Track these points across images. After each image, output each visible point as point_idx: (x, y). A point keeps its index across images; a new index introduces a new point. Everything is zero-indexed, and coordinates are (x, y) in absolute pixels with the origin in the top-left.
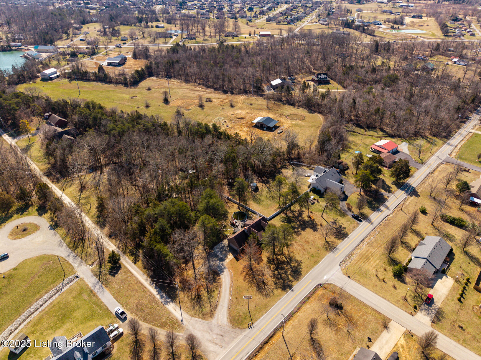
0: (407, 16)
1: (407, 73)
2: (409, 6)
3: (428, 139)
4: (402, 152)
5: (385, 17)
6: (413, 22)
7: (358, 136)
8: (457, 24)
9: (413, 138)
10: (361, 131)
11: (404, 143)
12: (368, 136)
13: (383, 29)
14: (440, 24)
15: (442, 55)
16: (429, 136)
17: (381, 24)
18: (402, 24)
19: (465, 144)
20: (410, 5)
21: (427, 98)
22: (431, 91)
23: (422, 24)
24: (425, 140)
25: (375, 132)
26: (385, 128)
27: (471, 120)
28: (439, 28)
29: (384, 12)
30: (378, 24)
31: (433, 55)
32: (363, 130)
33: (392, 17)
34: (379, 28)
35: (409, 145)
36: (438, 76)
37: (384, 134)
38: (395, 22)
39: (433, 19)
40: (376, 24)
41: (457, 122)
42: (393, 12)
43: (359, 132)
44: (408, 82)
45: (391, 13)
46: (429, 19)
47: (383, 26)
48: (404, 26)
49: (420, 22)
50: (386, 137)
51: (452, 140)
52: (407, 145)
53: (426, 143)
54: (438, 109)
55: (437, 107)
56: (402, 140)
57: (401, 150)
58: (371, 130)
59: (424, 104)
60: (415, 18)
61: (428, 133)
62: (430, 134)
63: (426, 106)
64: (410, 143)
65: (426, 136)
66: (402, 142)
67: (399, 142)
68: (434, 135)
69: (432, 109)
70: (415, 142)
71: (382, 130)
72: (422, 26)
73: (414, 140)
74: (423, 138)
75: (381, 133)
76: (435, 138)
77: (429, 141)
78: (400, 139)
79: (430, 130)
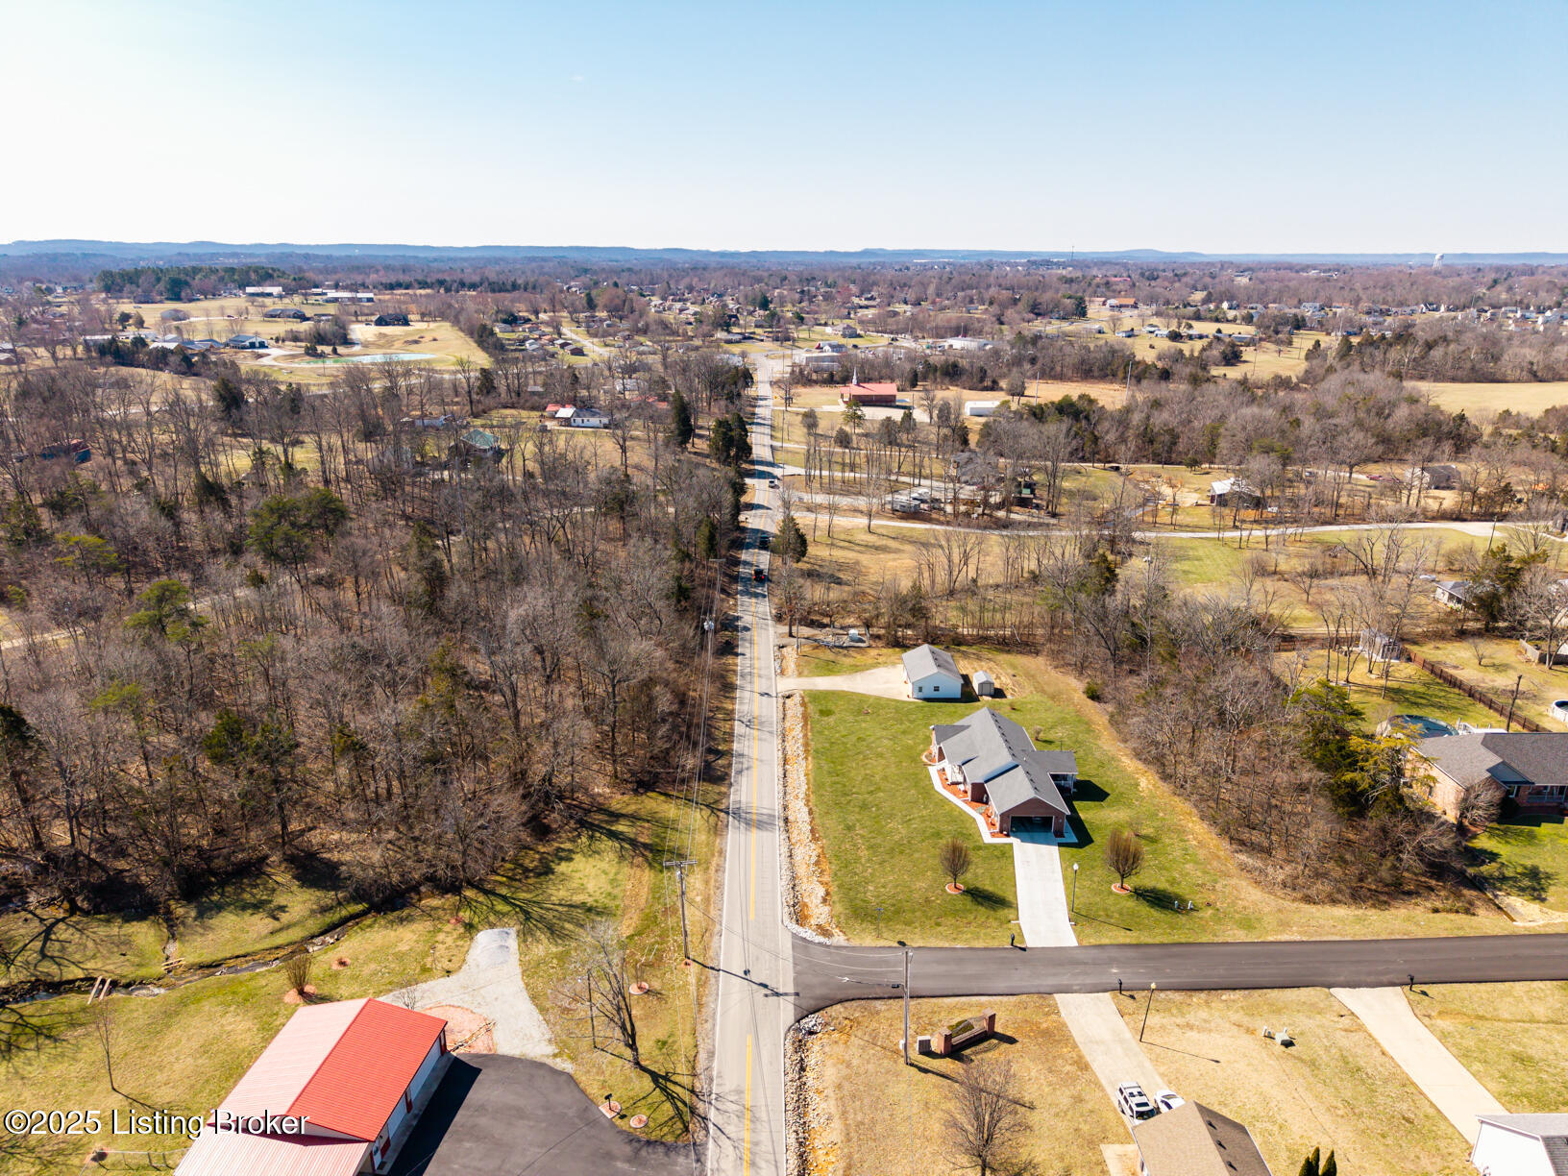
0: (358, 321)
1: (389, 483)
2: (360, 300)
3: (621, 827)
4: (494, 1059)
5: (281, 327)
6: (382, 335)
7: (97, 1016)
8: (521, 332)
9: (531, 861)
10: (124, 945)
11: (485, 938)
12: (197, 982)
13: (275, 359)
14: (470, 333)
15: (513, 407)
16: (620, 801)
17: (262, 345)
18: (347, 342)
19: (816, 787)
20: (360, 295)
21: (519, 577)
22: (527, 540)
23: (416, 338)
24: (607, 844)
25: (257, 906)
26: (330, 839)
27: (747, 629)
28: (475, 345)
29: (272, 316)
30: (252, 345)
31: (481, 407)
32: (144, 934)
33: (304, 327)
34: (260, 356)
35: (524, 935)
36: (529, 475)
37: (328, 897)
38: (320, 338)
39: (447, 324)
40: (244, 347)
41: (709, 660)
42: (308, 315)
43: (109, 966)
44: (407, 518)
45: (304, 318)
46: (432, 325)
47: (274, 351)
48: (357, 349)
49: (407, 334)
50: (343, 922)
51: (744, 779)
52: (513, 942)
53: (626, 870)
54: (601, 623)
55: (593, 616)
56: (466, 915)
57: (480, 1047)
58: (219, 908)
59: (515, 614)
60: (387, 324)
61: (601, 780)
62: (617, 781)
63: (530, 624)
64: (528, 916)
65: (601, 810)
66: (470, 927)
67: (449, 935)
68: (644, 784)
69: (567, 634)
70: (558, 893)
71: (314, 871)
72: (416, 342)
73: (544, 870)
74: (592, 827)
75: (300, 903)
76: (652, 803)
77: (633, 843)
78: (451, 899)
79: (605, 747)
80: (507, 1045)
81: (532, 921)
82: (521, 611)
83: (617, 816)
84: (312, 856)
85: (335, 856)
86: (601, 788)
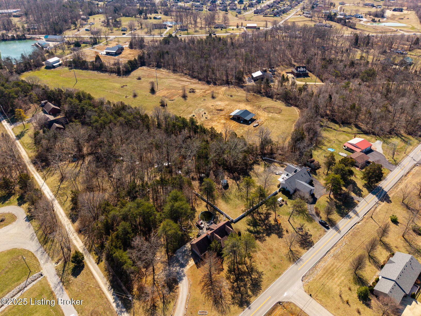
0: (388, 9)
1: (384, 68)
3: (403, 138)
5: (367, 10)
6: (393, 15)
7: (332, 132)
9: (387, 136)
10: (335, 126)
11: (378, 141)
12: (343, 132)
13: (364, 22)
14: (420, 18)
16: (404, 134)
17: (362, 17)
18: (383, 17)
21: (403, 95)
22: (409, 87)
23: (402, 17)
24: (399, 139)
25: (350, 128)
26: (360, 124)
28: (419, 22)
29: (366, 5)
30: (359, 17)
31: (412, 49)
32: (337, 126)
33: (373, 10)
34: (361, 21)
35: (383, 143)
36: (416, 71)
37: (359, 130)
39: (414, 12)
40: (357, 17)
42: (375, 5)
43: (334, 127)
44: (386, 76)
45: (373, 6)
46: (409, 12)
47: (364, 19)
48: (385, 19)
49: (401, 15)
50: (360, 133)
52: (382, 143)
53: (401, 142)
54: (415, 107)
55: (414, 106)
56: (376, 138)
57: (375, 149)
58: (345, 126)
59: (400, 102)
60: (396, 11)
61: (403, 131)
62: (405, 132)
63: (403, 104)
64: (384, 141)
65: (401, 134)
66: (376, 140)
67: (373, 139)
68: (410, 134)
69: (408, 107)
70: (389, 141)
71: (357, 126)
72: (402, 19)
73: (389, 138)
74: (398, 136)
75: (355, 130)
76: (410, 137)
77: (404, 140)
78: (375, 136)
79: (406, 128)
80: (377, 150)
81: (384, 142)
82: (402, 101)
83: (403, 136)
84: (357, 125)
85: (360, 126)
86: (402, 132)
